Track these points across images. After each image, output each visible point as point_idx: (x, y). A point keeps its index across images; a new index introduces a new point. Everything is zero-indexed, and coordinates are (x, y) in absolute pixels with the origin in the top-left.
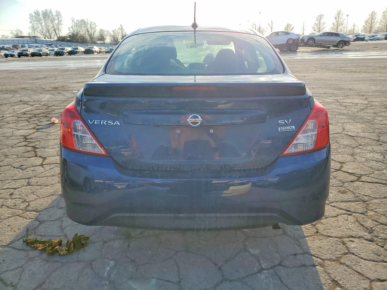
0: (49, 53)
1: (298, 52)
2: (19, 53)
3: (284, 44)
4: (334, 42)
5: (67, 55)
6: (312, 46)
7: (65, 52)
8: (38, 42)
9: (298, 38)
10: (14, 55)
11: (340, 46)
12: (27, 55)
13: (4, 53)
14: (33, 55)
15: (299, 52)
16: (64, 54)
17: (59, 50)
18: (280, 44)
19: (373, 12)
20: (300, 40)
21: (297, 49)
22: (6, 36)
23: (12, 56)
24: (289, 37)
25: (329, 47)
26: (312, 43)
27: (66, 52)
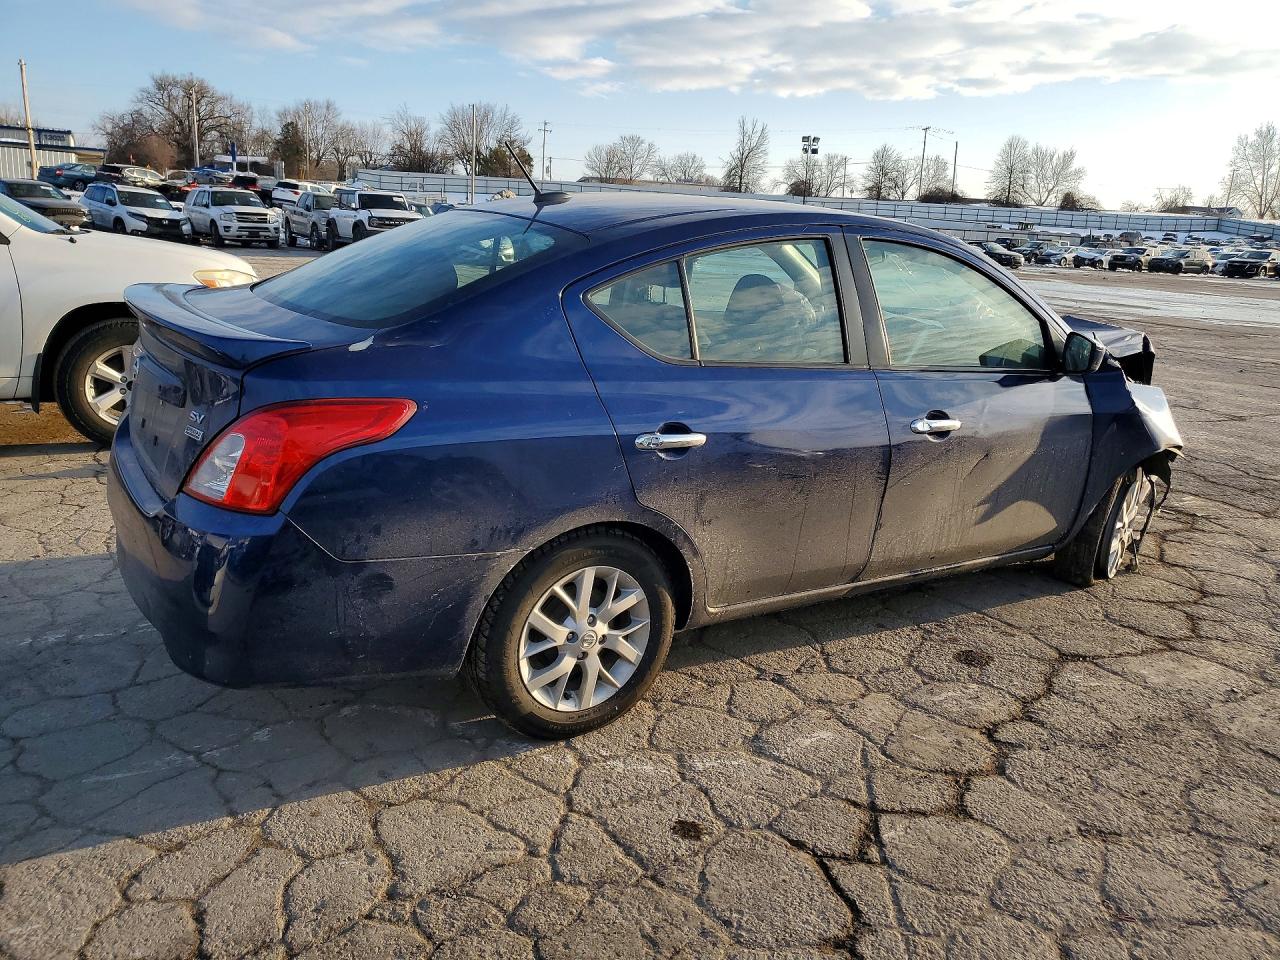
0: (1210, 264)
2: (1116, 258)
5: (1271, 276)
7: (1265, 268)
8: (1223, 229)
10: (1101, 262)
12: (1135, 266)
13: (1074, 254)
14: (1157, 266)
16: (1257, 274)
17: (1249, 257)
22: (1136, 206)
23: (1093, 263)
27: (1268, 265)
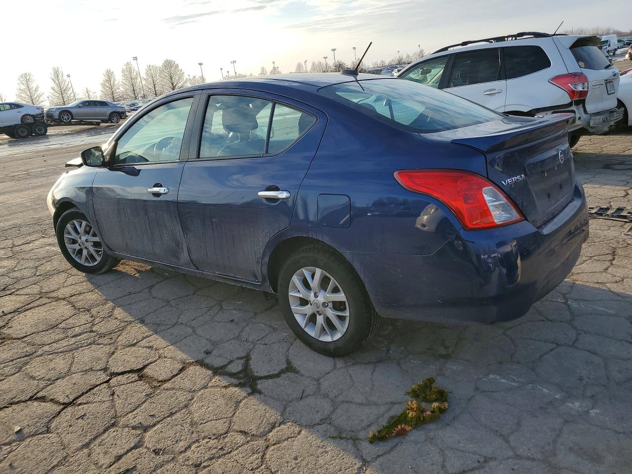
1: (49, 136)
3: (17, 125)
4: (103, 114)
6: (70, 124)
9: (41, 112)
11: (113, 120)
15: (52, 135)
18: (11, 124)
19: (107, 71)
20: (45, 115)
21: (46, 131)
24: (23, 111)
25: (98, 124)
26: (68, 118)
